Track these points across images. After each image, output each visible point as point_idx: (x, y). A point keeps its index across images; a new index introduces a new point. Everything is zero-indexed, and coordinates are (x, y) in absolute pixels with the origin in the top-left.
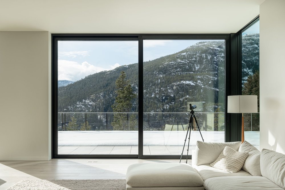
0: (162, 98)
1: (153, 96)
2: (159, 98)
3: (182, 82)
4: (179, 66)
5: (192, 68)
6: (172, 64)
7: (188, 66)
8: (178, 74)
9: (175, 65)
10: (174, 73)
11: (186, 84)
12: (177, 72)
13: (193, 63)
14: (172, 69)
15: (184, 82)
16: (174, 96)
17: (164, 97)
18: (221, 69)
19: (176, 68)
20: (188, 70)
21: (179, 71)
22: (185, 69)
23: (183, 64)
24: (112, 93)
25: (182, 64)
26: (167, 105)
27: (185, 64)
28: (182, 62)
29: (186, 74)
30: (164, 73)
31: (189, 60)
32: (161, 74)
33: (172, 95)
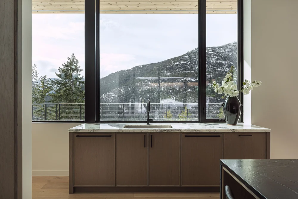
0: (169, 91)
1: (162, 89)
2: (167, 91)
3: (185, 78)
4: (182, 66)
5: (193, 68)
6: (177, 64)
7: (190, 66)
8: (182, 72)
9: (179, 65)
10: (178, 71)
11: (188, 81)
12: (181, 71)
13: (193, 64)
14: (177, 68)
15: (187, 79)
16: (179, 89)
17: (171, 91)
18: (215, 69)
19: (180, 68)
20: (189, 70)
21: (182, 70)
22: (187, 68)
23: (186, 65)
24: (130, 88)
25: (184, 65)
26: (174, 97)
27: (187, 64)
28: (185, 63)
29: (188, 72)
30: (171, 72)
31: (190, 62)
32: (168, 72)
33: (178, 89)
